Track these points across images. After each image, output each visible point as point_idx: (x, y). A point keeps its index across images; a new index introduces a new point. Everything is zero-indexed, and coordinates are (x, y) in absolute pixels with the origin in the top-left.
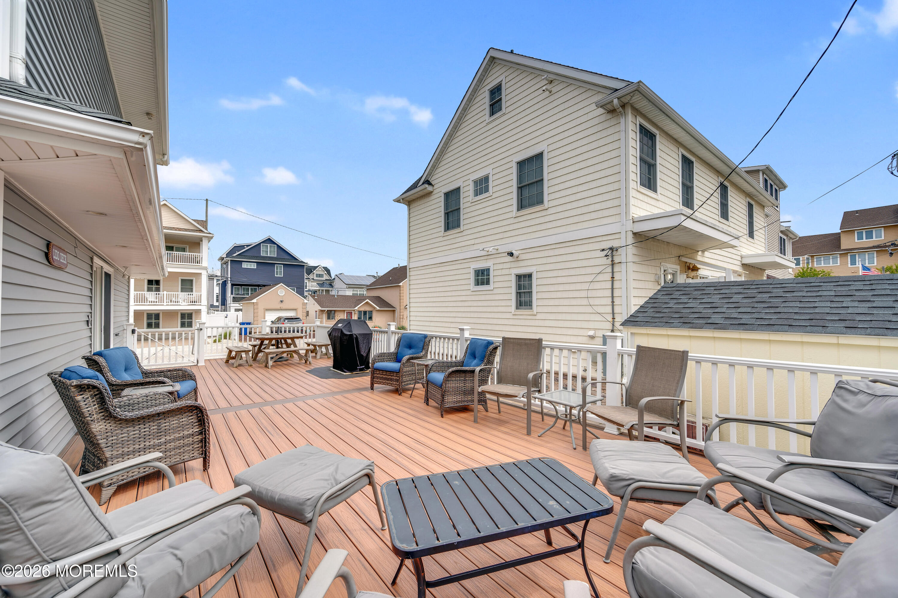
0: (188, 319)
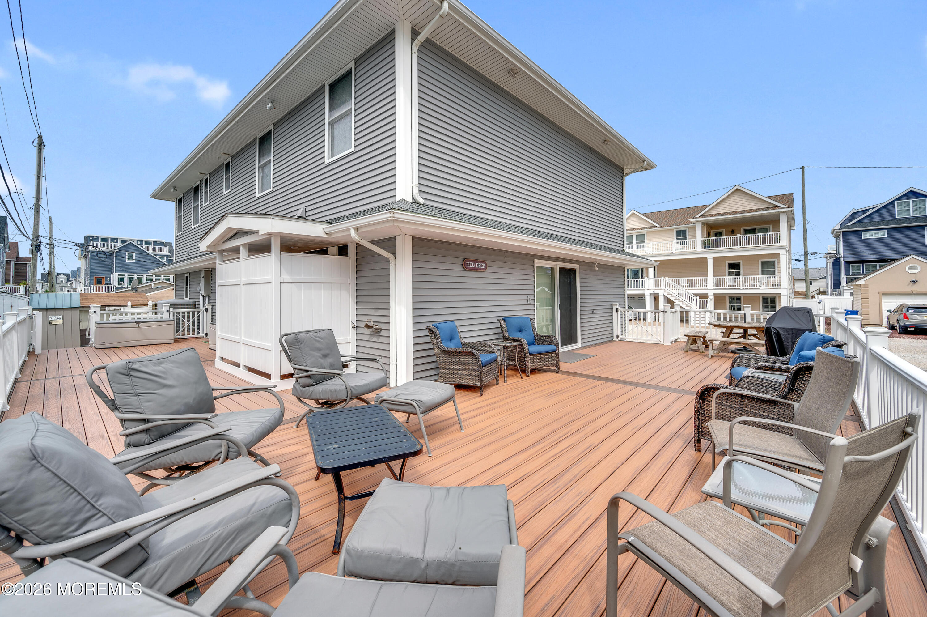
0: (771, 303)
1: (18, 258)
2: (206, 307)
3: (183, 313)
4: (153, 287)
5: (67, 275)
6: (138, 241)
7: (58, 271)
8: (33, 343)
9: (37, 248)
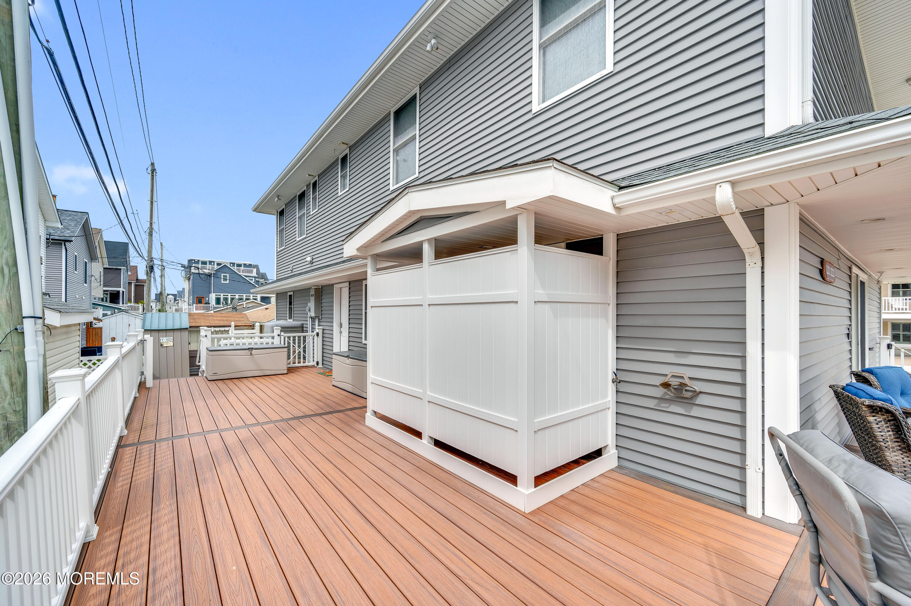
1: (137, 279)
2: (317, 331)
3: (294, 337)
4: (245, 307)
5: (175, 295)
6: (230, 263)
7: (167, 292)
8: (145, 373)
9: (151, 269)
